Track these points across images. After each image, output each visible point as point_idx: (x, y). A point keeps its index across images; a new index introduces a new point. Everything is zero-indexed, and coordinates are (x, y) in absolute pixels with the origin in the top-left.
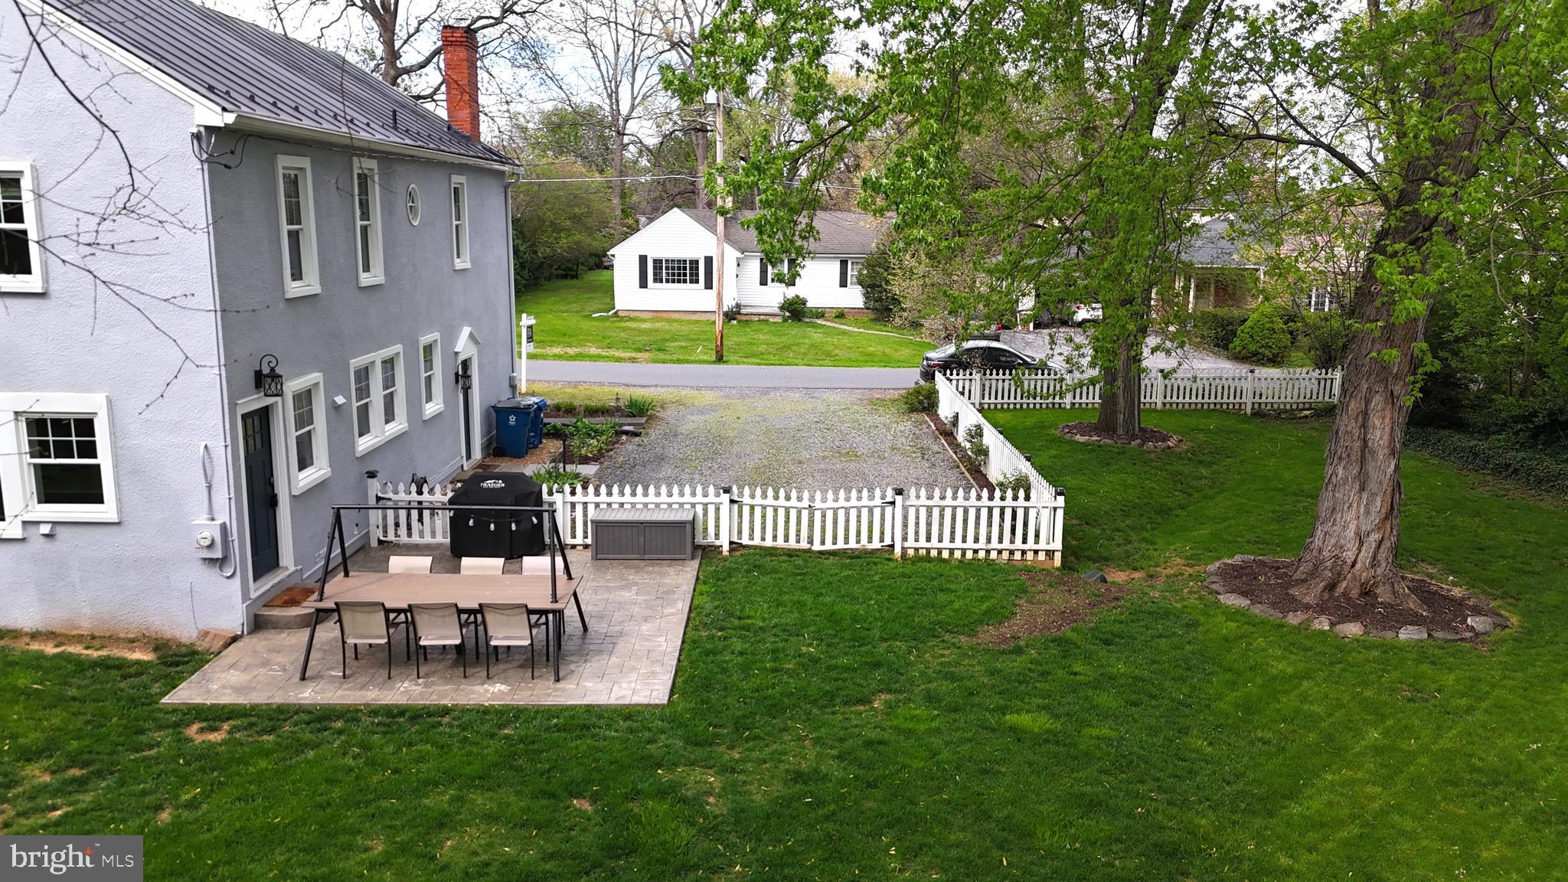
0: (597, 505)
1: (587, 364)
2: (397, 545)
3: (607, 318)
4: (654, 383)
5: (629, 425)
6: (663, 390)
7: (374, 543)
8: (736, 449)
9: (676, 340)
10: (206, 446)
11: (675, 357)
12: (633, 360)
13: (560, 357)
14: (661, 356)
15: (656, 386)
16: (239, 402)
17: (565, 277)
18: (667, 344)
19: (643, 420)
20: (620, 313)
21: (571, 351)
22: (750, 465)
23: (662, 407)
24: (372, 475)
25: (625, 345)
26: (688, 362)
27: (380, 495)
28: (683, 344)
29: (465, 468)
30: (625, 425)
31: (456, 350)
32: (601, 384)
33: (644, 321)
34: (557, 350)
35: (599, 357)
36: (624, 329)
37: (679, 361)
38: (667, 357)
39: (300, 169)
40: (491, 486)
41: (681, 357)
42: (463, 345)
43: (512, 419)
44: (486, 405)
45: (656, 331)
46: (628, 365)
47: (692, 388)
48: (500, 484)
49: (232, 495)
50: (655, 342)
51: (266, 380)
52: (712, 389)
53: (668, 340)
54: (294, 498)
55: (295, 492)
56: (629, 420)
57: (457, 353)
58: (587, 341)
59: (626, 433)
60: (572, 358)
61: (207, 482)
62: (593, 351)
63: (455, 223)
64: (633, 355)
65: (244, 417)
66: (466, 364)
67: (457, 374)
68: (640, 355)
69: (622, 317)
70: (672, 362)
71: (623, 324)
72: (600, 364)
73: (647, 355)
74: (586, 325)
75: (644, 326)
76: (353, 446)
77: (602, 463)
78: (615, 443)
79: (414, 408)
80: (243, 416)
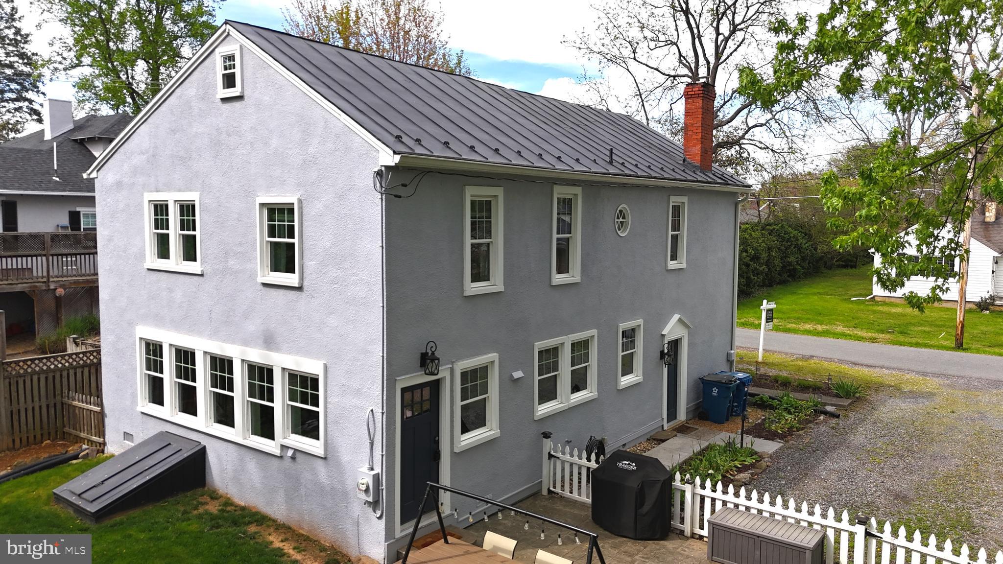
1: (830, 340)
2: (562, 497)
3: (863, 302)
4: (881, 364)
5: (832, 405)
6: (887, 371)
7: (545, 492)
9: (921, 325)
10: (372, 410)
11: (914, 340)
12: (873, 340)
13: (808, 332)
14: (901, 338)
15: (883, 367)
16: (398, 378)
17: (845, 267)
18: (912, 328)
19: (846, 402)
20: (877, 299)
21: (820, 328)
23: (877, 391)
24: (546, 435)
25: (870, 326)
26: (926, 346)
27: (552, 453)
28: (927, 329)
29: (665, 428)
30: (829, 404)
31: (663, 333)
32: (831, 360)
33: (896, 305)
34: (808, 327)
35: (843, 335)
36: (874, 312)
37: (917, 345)
38: (907, 340)
39: (495, 196)
40: (625, 467)
41: (920, 341)
42: (672, 329)
43: (715, 391)
44: (696, 376)
45: (904, 315)
46: (867, 345)
47: (918, 373)
48: (633, 466)
49: (384, 453)
50: (899, 326)
51: (427, 360)
52: (939, 375)
53: (914, 325)
54: (454, 455)
55: (456, 450)
56: (835, 400)
57: (663, 336)
58: (837, 320)
59: (826, 413)
60: (818, 334)
61: (370, 439)
62: (840, 329)
63: (670, 233)
64: (874, 335)
65: (404, 390)
66: (675, 344)
67: (662, 352)
68: (881, 336)
69: (877, 302)
70: (911, 345)
71: (876, 308)
72: (841, 342)
73: (888, 336)
74: (844, 307)
75: (894, 310)
76: (532, 411)
77: (787, 442)
78: (810, 422)
79: (607, 380)
80: (402, 389)
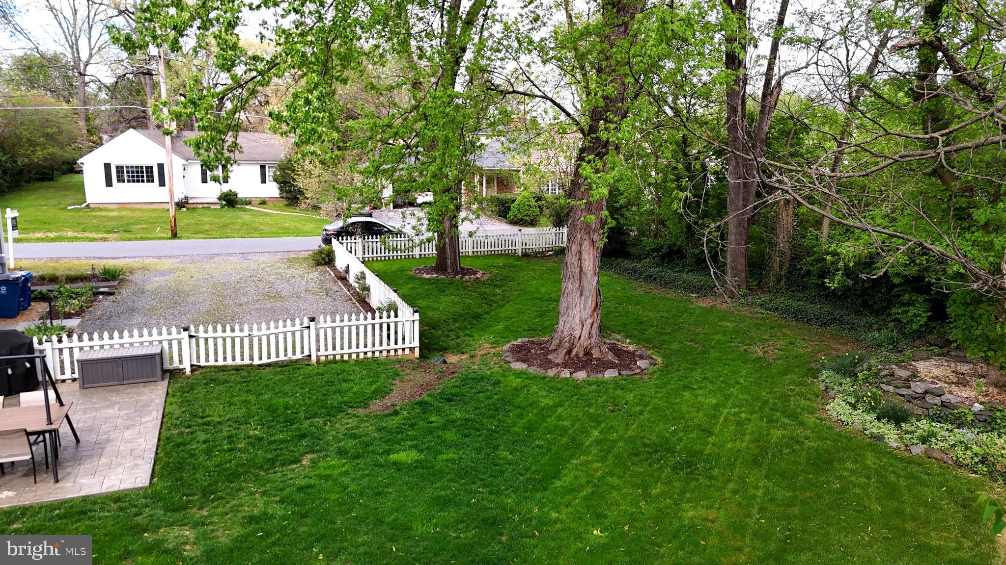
0: (81, 349)
1: (66, 244)
3: (80, 210)
5: (104, 287)
6: (130, 259)
8: (191, 299)
9: (139, 224)
11: (139, 236)
12: (104, 240)
14: (127, 235)
15: (125, 257)
17: (42, 180)
18: (132, 227)
19: (116, 283)
20: (91, 206)
21: (51, 235)
22: (203, 309)
23: (131, 273)
26: (150, 239)
28: (144, 226)
30: (101, 287)
32: (78, 258)
35: (74, 239)
36: (95, 217)
37: (142, 239)
38: (132, 236)
41: (144, 236)
43: (3, 289)
45: (122, 217)
46: (100, 244)
47: (154, 257)
50: (122, 226)
52: (170, 257)
53: (132, 224)
56: (104, 284)
58: (64, 227)
59: (102, 293)
60: (53, 240)
62: (70, 234)
64: (105, 235)
68: (110, 236)
69: (93, 209)
70: (137, 239)
71: (94, 214)
72: (77, 244)
73: (116, 235)
74: (63, 215)
75: (111, 214)
77: (83, 317)
78: (93, 301)
